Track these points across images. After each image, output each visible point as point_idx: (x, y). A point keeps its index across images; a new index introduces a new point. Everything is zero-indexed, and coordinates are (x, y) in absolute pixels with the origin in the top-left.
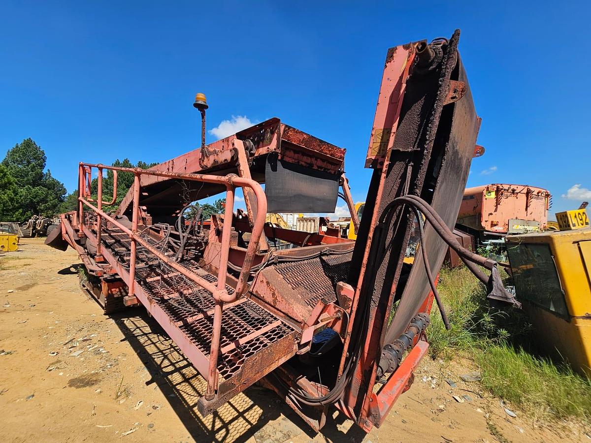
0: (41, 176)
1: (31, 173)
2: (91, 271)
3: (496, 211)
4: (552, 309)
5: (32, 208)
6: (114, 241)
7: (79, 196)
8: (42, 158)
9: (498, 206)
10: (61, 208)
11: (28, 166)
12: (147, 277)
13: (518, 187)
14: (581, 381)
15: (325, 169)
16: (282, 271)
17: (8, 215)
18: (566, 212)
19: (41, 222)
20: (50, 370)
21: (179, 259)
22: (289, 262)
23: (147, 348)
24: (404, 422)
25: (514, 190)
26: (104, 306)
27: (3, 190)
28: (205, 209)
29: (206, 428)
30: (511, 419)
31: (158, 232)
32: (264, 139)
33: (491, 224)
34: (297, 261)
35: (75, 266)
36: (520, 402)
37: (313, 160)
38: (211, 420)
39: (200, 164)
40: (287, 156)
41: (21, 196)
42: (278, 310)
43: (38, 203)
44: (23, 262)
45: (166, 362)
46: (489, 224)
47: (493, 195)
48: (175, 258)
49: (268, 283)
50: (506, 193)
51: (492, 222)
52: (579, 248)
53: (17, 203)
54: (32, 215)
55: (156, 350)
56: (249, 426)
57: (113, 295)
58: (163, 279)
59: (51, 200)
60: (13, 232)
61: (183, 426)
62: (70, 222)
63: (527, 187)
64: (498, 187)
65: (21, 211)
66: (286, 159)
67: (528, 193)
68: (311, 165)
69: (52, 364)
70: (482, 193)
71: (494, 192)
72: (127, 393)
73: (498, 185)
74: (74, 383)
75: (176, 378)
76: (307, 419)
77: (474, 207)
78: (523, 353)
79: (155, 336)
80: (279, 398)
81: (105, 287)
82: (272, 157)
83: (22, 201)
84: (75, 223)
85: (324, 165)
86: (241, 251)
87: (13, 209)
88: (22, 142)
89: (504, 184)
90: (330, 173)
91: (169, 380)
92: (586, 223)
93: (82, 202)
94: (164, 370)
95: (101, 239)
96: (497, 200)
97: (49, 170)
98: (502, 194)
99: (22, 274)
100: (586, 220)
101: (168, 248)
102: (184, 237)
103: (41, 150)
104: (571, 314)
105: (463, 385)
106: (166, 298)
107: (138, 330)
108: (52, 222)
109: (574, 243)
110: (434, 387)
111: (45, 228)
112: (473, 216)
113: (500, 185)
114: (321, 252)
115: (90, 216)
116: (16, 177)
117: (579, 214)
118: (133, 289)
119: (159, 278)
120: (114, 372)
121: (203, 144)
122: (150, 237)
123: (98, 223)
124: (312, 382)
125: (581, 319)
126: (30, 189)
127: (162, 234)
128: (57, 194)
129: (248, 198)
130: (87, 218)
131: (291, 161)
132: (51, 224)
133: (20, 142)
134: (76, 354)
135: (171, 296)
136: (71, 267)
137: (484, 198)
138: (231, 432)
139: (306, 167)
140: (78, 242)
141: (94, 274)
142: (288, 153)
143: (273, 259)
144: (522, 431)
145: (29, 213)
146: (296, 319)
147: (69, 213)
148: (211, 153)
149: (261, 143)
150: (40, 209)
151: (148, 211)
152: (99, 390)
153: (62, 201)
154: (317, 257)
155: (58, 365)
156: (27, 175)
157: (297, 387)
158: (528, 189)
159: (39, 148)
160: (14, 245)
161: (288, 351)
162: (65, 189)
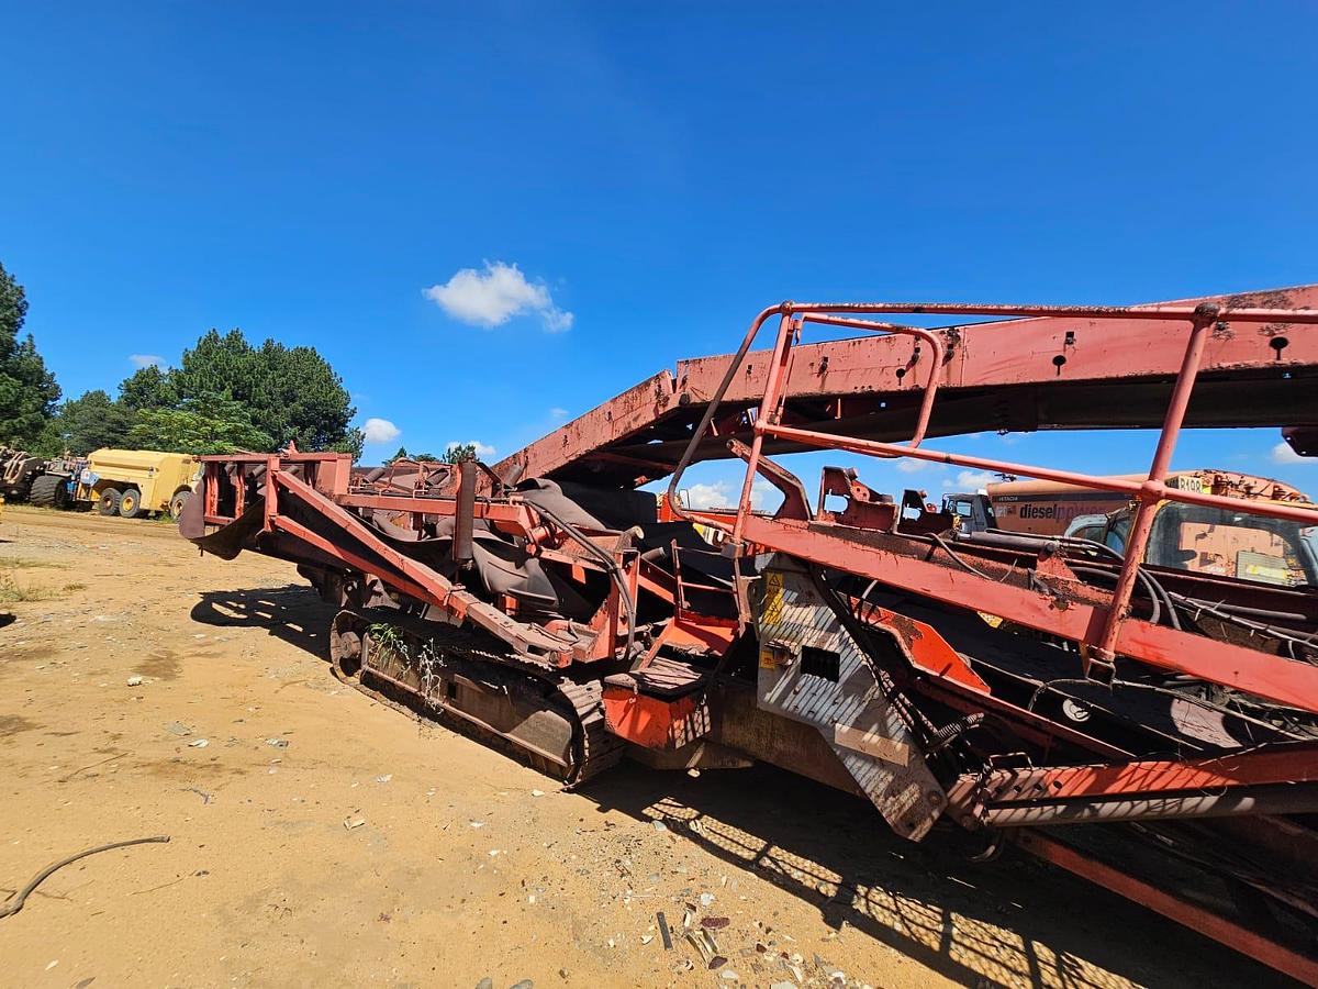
0: (9, 347)
3: (1212, 529)
8: (16, 305)
13: (1259, 481)
19: (18, 465)
25: (1249, 488)
51: (1204, 554)
59: (28, 412)
63: (1273, 484)
64: (1217, 479)
67: (1276, 497)
73: (1220, 474)
97: (30, 336)
103: (14, 284)
108: (45, 466)
111: (26, 482)
132: (42, 473)
153: (50, 416)
158: (1275, 487)
159: (12, 279)
162: (57, 387)
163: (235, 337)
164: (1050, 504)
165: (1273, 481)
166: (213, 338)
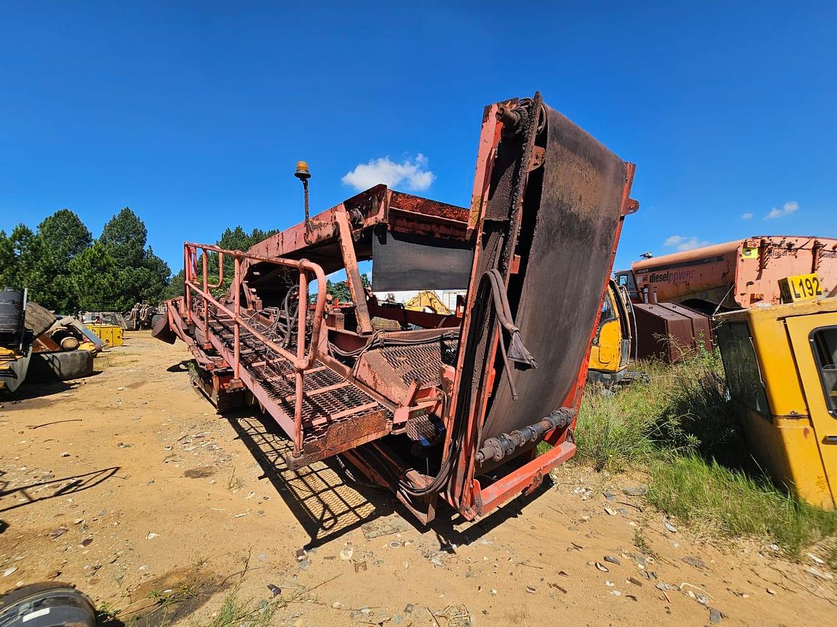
0: (142, 254)
1: (130, 251)
2: (201, 364)
3: (759, 277)
4: (759, 409)
5: (133, 294)
6: (222, 327)
7: (185, 280)
8: (142, 232)
9: (763, 270)
10: (166, 294)
11: (127, 242)
12: (252, 362)
13: (798, 239)
14: (781, 498)
15: (451, 236)
16: (387, 355)
17: (109, 303)
18: (786, 279)
19: (145, 311)
20: (166, 462)
21: (286, 345)
22: (399, 345)
23: (261, 447)
24: (533, 528)
25: (790, 245)
26: (216, 404)
27: (102, 274)
28: (339, 288)
29: (315, 517)
30: (669, 534)
31: (268, 317)
32: (371, 207)
33: (751, 299)
34: (409, 345)
35: (184, 363)
36: (687, 517)
37: (434, 227)
38: (321, 512)
39: (305, 240)
40: (399, 226)
41: (121, 281)
42: (379, 393)
43: (140, 287)
44: (129, 358)
45: (280, 460)
46: (748, 298)
47: (755, 254)
48: (282, 344)
49: (369, 366)
50: (776, 250)
51: (753, 295)
52: (786, 326)
53: (118, 289)
54: (135, 303)
55: (270, 449)
56: (359, 519)
57: (225, 390)
58: (268, 364)
59: (154, 284)
60: (116, 323)
61: (293, 514)
62: (178, 309)
63: (813, 240)
64: (763, 242)
65: (122, 298)
66: (397, 229)
67: (816, 248)
68: (432, 233)
69: (168, 457)
70: (737, 251)
71: (757, 249)
72: (240, 485)
73: (764, 238)
74: (188, 474)
75: (289, 475)
76: (415, 512)
77: (724, 274)
78: (715, 464)
79: (270, 435)
80: (390, 492)
81: (216, 381)
82: (380, 229)
83: (123, 285)
84: (182, 310)
85: (449, 231)
86: (348, 335)
87: (114, 296)
88: (120, 212)
89: (773, 236)
90: (460, 241)
91: (282, 476)
92: (817, 292)
93: (189, 287)
94: (277, 467)
95: (209, 325)
96: (761, 262)
97: (150, 246)
98: (770, 252)
99: (130, 371)
100: (817, 289)
101: (278, 334)
102: (291, 321)
103: (141, 221)
104: (773, 413)
105: (624, 499)
106: (269, 380)
107: (252, 430)
108: (156, 311)
109: (779, 319)
110: (586, 498)
111: (150, 318)
112: (721, 287)
113: (766, 239)
114: (442, 336)
115: (199, 301)
116: (115, 257)
117: (807, 280)
118: (238, 373)
119: (264, 363)
120: (228, 466)
121: (307, 218)
122: (260, 323)
123: (205, 309)
124: (422, 475)
125: (785, 419)
126: (131, 270)
127: (272, 319)
128: (161, 276)
129: (350, 276)
130: (195, 304)
131: (404, 230)
132: (156, 314)
133: (117, 213)
134: (190, 449)
135: (274, 379)
136: (180, 364)
137: (739, 260)
138: (339, 522)
139: (424, 236)
140: (187, 332)
141: (204, 367)
142: (399, 222)
143: (378, 342)
144: (676, 545)
145: (131, 301)
146: (394, 401)
147: (176, 299)
148: (316, 227)
149: (369, 212)
150: (143, 296)
151: (257, 293)
152: (213, 481)
153: (166, 285)
154: (436, 341)
155: (173, 458)
156: (126, 254)
157: (407, 480)
158: (815, 242)
159: (139, 219)
160: (118, 339)
161: (379, 429)
162: (169, 269)
163: (239, 230)
164: (665, 272)
165: (813, 237)
166: (228, 232)
